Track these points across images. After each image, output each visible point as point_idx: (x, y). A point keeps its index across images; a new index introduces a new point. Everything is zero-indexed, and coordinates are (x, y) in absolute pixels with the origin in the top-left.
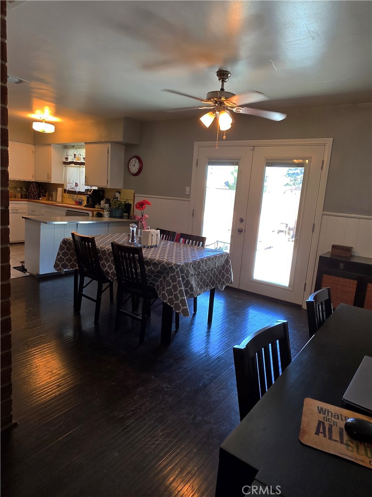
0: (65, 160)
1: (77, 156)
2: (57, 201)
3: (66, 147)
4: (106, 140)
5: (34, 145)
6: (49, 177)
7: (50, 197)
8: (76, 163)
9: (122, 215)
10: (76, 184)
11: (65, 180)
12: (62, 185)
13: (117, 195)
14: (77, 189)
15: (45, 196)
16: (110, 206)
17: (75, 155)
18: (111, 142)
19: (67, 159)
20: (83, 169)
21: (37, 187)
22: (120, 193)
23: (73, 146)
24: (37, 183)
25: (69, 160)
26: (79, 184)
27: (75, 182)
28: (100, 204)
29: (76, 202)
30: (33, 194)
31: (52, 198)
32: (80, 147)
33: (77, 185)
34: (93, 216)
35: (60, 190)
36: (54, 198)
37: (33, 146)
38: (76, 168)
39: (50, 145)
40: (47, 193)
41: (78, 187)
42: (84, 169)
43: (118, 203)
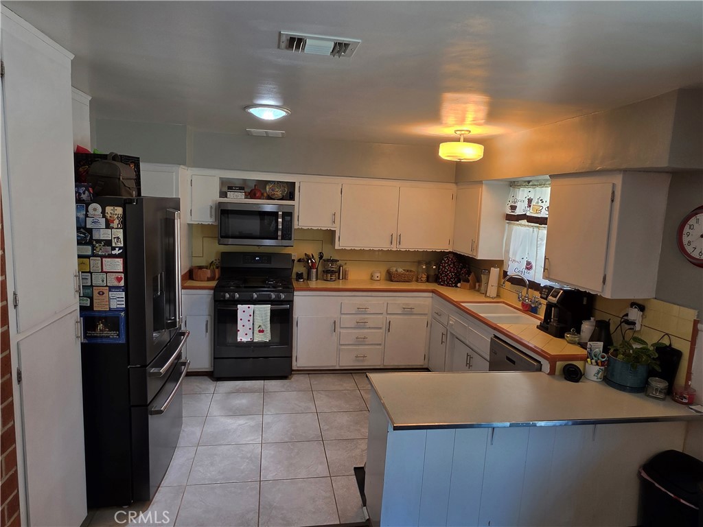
0: (509, 212)
1: (533, 203)
2: (488, 295)
3: (513, 184)
4: (607, 165)
5: (456, 183)
6: (475, 246)
7: (477, 284)
8: (531, 220)
9: (647, 383)
10: (529, 263)
11: (507, 252)
12: (499, 263)
13: (634, 314)
14: (528, 276)
15: (468, 281)
16: (605, 350)
17: (530, 201)
18: (625, 171)
19: (513, 208)
20: (543, 232)
21: (454, 263)
22: (642, 308)
23: (529, 182)
24: (455, 254)
25: (518, 212)
26: (533, 264)
27: (525, 260)
28: (578, 331)
29: (523, 305)
30: (446, 276)
31: (480, 286)
32: (542, 184)
33: (529, 266)
34: (552, 373)
35: (495, 272)
36: (483, 288)
37: (453, 186)
38: (531, 229)
39: (481, 182)
40: (473, 274)
41: (532, 272)
42: (545, 232)
43: (636, 346)
